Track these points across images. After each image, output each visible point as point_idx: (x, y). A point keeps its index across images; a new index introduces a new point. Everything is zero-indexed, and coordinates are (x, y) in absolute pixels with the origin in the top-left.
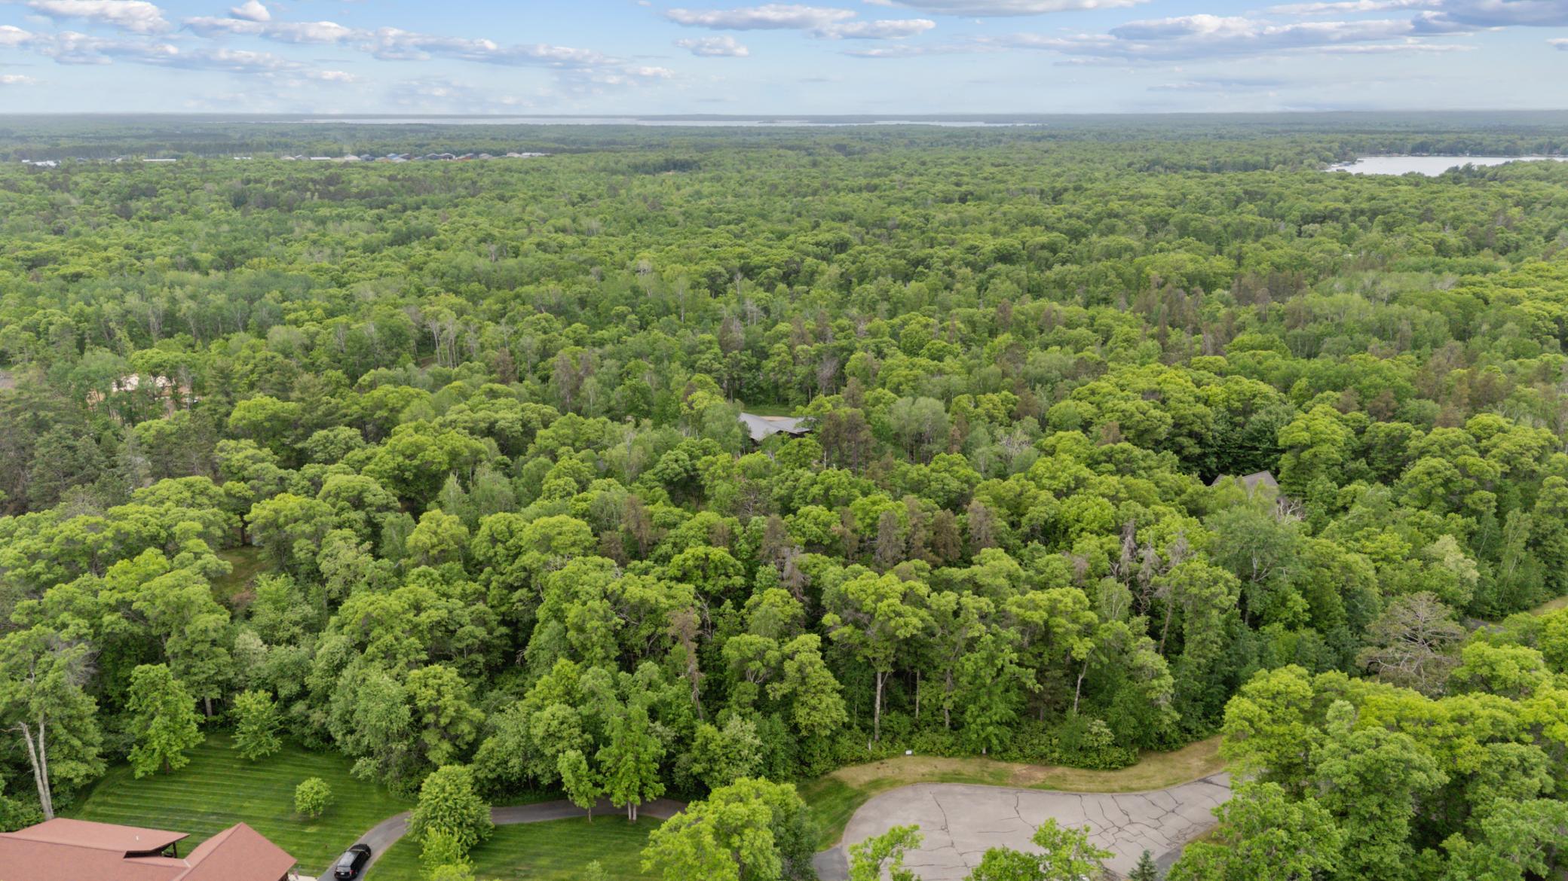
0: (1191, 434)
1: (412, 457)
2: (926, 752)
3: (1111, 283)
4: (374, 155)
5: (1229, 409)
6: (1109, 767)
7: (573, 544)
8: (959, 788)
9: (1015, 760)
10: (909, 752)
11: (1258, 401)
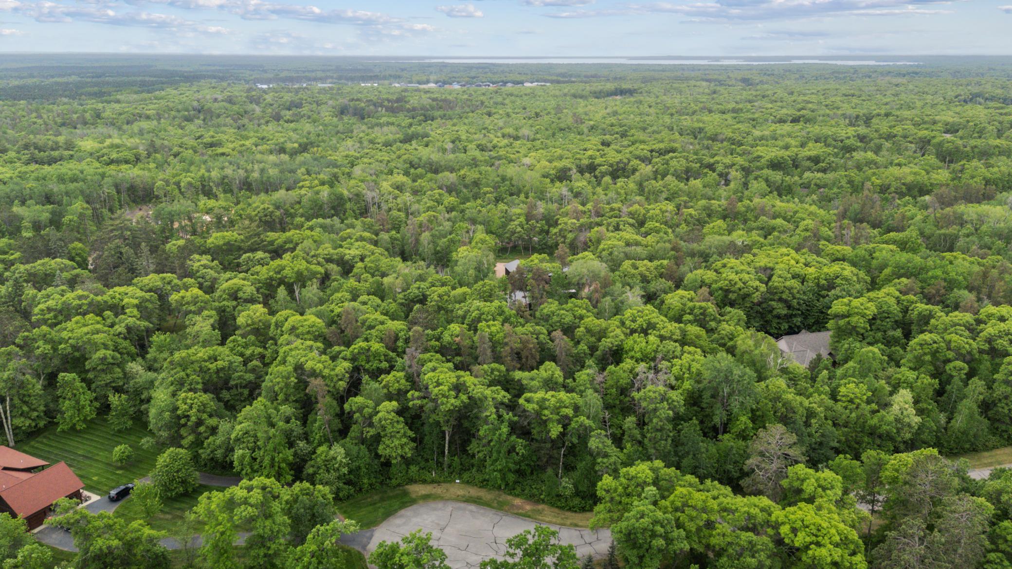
0: (780, 300)
1: (279, 273)
2: (468, 482)
3: (842, 187)
4: (445, 83)
5: (818, 285)
6: (571, 509)
7: (308, 332)
8: (472, 507)
9: (517, 496)
10: (458, 481)
11: (838, 281)
